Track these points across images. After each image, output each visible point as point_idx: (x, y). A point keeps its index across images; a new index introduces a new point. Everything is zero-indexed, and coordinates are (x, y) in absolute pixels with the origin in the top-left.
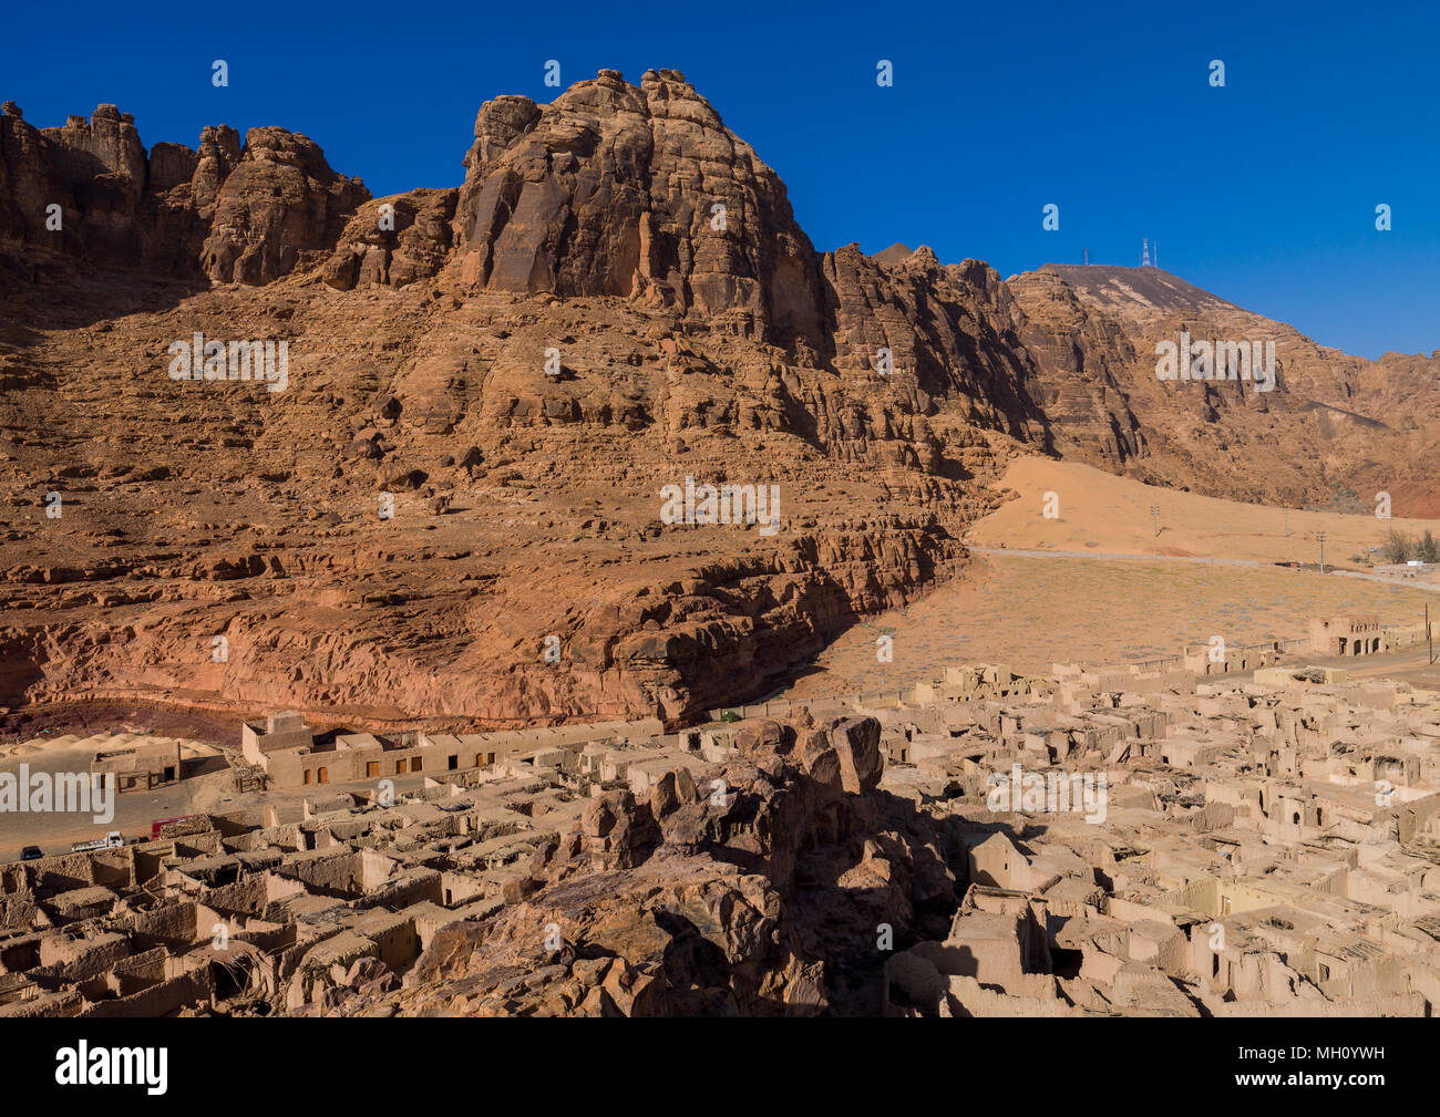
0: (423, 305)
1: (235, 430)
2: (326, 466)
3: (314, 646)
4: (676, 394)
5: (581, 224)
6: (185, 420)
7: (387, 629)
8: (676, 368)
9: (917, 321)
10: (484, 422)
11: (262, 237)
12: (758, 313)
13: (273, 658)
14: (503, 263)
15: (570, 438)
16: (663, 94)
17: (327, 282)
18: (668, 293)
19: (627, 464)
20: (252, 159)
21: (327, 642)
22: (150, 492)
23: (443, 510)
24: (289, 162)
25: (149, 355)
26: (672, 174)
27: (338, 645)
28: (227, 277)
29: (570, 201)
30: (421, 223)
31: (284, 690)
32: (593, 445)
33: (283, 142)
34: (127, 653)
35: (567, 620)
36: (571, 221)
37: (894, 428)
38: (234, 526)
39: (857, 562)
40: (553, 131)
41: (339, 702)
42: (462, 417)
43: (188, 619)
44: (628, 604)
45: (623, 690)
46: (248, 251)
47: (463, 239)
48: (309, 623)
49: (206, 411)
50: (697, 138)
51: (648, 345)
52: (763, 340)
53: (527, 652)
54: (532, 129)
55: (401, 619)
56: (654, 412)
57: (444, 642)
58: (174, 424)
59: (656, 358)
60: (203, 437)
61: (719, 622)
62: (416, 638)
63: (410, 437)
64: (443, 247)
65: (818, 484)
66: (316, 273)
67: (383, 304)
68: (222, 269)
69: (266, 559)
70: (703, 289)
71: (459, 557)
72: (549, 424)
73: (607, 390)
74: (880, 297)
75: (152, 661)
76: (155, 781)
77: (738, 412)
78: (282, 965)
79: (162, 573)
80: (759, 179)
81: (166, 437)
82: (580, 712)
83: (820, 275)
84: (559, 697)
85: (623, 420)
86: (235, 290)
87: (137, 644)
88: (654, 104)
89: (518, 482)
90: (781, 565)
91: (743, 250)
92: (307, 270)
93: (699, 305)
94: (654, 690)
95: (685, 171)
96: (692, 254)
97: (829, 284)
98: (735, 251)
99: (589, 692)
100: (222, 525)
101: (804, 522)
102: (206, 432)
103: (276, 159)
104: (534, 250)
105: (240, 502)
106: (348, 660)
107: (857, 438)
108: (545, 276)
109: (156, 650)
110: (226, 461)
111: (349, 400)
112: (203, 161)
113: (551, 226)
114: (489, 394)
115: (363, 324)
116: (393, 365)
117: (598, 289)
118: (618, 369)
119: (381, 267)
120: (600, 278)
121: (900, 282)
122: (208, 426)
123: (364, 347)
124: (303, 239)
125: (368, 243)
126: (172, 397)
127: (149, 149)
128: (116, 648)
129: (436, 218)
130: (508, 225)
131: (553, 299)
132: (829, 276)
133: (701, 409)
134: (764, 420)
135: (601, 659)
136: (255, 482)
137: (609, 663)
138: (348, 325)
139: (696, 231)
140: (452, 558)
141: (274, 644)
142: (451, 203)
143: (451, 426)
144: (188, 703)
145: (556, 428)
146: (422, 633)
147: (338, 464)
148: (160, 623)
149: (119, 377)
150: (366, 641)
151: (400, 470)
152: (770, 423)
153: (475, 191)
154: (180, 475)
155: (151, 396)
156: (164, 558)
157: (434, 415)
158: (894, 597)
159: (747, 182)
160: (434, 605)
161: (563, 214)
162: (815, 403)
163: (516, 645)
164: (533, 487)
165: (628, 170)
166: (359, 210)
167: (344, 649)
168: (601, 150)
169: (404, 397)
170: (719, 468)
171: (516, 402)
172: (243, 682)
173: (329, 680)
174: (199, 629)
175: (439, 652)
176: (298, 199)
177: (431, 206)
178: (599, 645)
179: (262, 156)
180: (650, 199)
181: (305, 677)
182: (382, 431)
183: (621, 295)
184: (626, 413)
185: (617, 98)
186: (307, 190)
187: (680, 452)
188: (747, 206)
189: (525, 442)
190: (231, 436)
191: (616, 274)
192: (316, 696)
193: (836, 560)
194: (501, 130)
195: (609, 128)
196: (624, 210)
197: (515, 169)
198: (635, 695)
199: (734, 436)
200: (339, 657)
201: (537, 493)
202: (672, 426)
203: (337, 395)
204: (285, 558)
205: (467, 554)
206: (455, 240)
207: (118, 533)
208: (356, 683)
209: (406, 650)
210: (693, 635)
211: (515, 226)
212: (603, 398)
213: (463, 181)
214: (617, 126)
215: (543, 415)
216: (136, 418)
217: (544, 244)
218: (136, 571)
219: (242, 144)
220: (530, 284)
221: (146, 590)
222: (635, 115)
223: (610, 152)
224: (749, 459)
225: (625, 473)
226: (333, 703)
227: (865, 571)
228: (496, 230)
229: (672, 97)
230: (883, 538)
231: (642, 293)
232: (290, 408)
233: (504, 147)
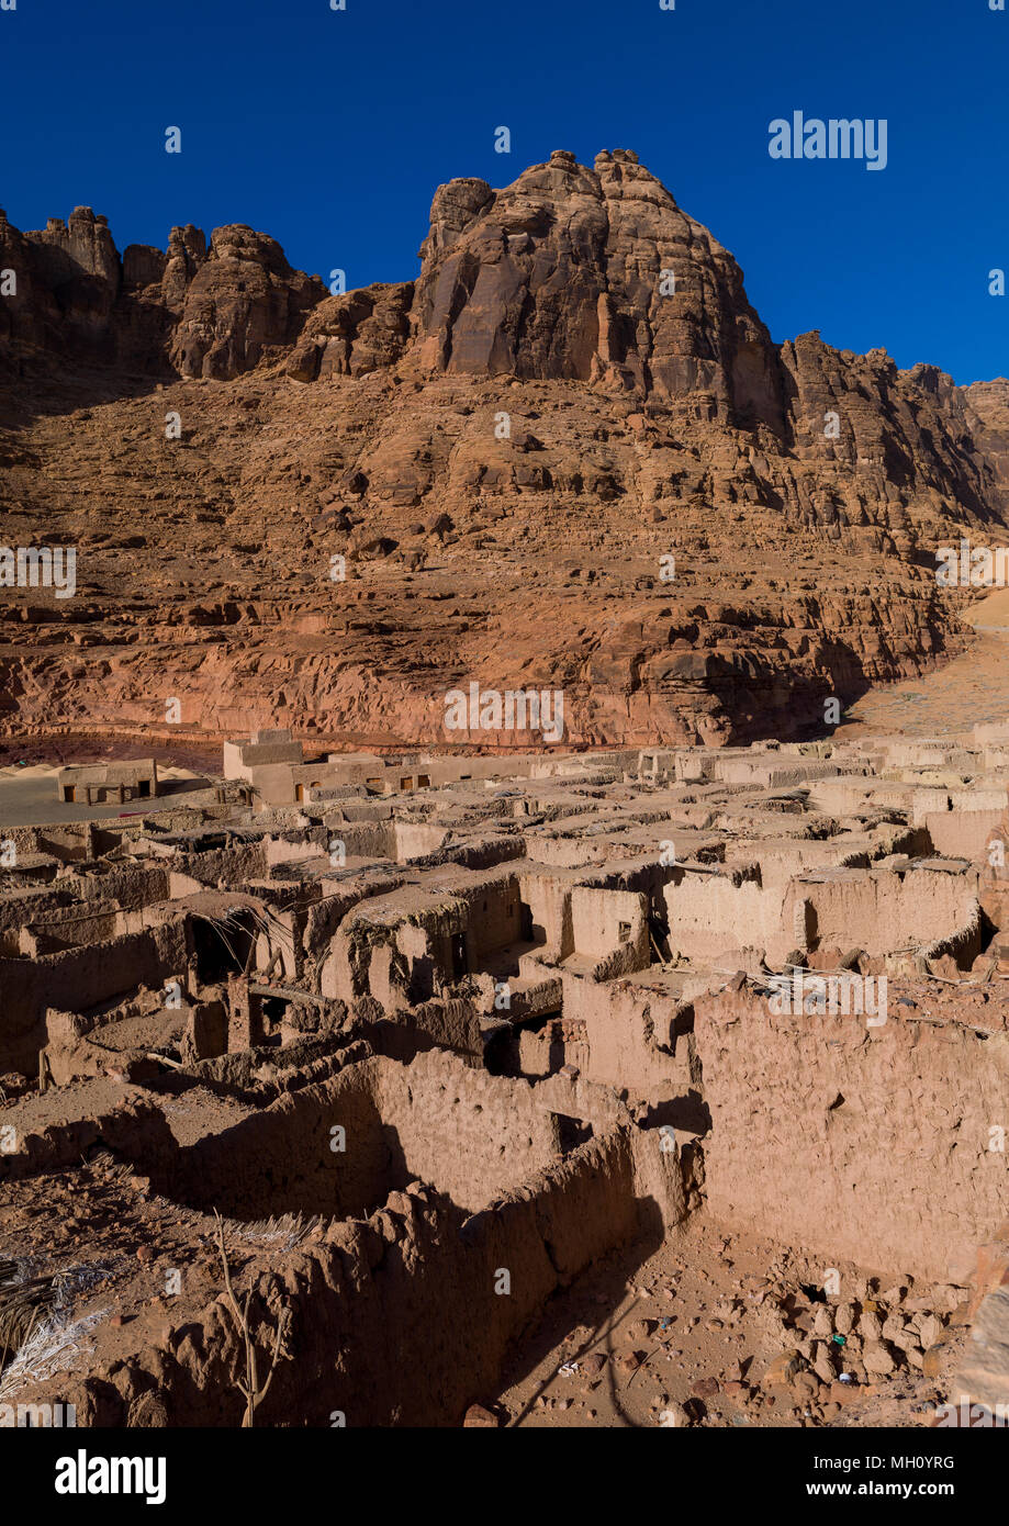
0: (384, 391)
1: (207, 506)
2: (296, 536)
3: (297, 669)
4: (647, 468)
5: (538, 304)
6: (159, 496)
7: (376, 654)
8: (644, 443)
9: (882, 412)
10: (453, 491)
11: (228, 332)
12: (721, 395)
13: (253, 683)
14: (462, 345)
15: (542, 504)
16: (617, 175)
17: (291, 375)
18: (628, 375)
19: (603, 530)
20: (217, 257)
21: (311, 664)
22: (127, 557)
23: (418, 568)
24: (252, 258)
25: (125, 440)
26: (629, 254)
27: (323, 667)
28: (197, 374)
29: (527, 282)
30: (379, 314)
31: (266, 716)
32: (566, 511)
33: (246, 238)
34: (104, 688)
35: (580, 640)
36: (529, 302)
37: (870, 514)
38: (208, 584)
39: (865, 627)
40: (508, 212)
41: (327, 730)
42: (430, 488)
43: (165, 654)
44: (651, 621)
45: (653, 717)
46: (216, 346)
47: (421, 330)
48: (291, 647)
49: (180, 490)
50: (653, 218)
51: (613, 422)
52: (728, 424)
53: (539, 672)
54: (487, 212)
55: (390, 647)
56: (626, 483)
57: (438, 671)
58: (150, 500)
59: (623, 435)
60: (178, 511)
61: (753, 651)
62: (407, 664)
63: (378, 510)
64: (401, 338)
65: (807, 554)
66: (279, 367)
67: (345, 391)
68: (191, 363)
69: (241, 607)
70: (664, 372)
71: (443, 598)
72: (520, 491)
73: (577, 460)
74: (844, 386)
75: (128, 696)
76: (128, 795)
77: (712, 485)
78: (309, 928)
79: (139, 621)
80: (717, 261)
81: (142, 511)
82: (604, 741)
83: (780, 364)
84: (578, 722)
85: (594, 490)
86: (204, 384)
87: (114, 680)
88: (607, 186)
89: (493, 544)
90: (791, 619)
91: (704, 330)
92: (271, 365)
93: (660, 389)
94: (691, 716)
95: (641, 252)
96: (651, 338)
97: (789, 374)
98: (696, 332)
99: (613, 718)
100: (197, 584)
101: (804, 584)
102: (180, 507)
103: (240, 256)
104: (493, 331)
105: (213, 568)
106: (335, 684)
107: (831, 523)
108: (505, 358)
109: (132, 685)
110: (199, 534)
111: (316, 478)
112: (172, 261)
113: (511, 306)
114: (455, 466)
115: (327, 410)
116: (357, 446)
117: (557, 372)
118: (586, 444)
119: (342, 357)
120: (559, 361)
121: (862, 372)
122: (181, 503)
123: (328, 430)
124: (266, 335)
125: (328, 334)
126: (148, 477)
127: (122, 252)
128: (92, 684)
129: (393, 309)
130: (466, 308)
131: (513, 380)
132: (790, 366)
133: (675, 479)
134: (740, 493)
135: (627, 679)
136: (228, 552)
137: (636, 685)
138: (312, 413)
139: (654, 314)
140: (435, 599)
141: (254, 669)
142: (407, 295)
143: (419, 497)
144: (165, 735)
145: (526, 495)
146: (412, 659)
147: (308, 536)
148: (136, 658)
149: (98, 459)
150: (355, 663)
151: (371, 536)
152: (746, 497)
153: (431, 278)
154: (156, 544)
155: (128, 475)
156: (141, 608)
157: (401, 487)
158: (906, 666)
159: (705, 263)
160: (425, 636)
161: (521, 294)
162: (785, 486)
163: (525, 665)
164: (507, 550)
165: (584, 252)
166: (319, 306)
167: (331, 671)
168: (556, 231)
169: (370, 472)
170: (701, 536)
171: (484, 470)
172: (222, 710)
173: (315, 706)
174: (176, 663)
175: (434, 679)
176: (261, 294)
177: (388, 296)
178: (624, 663)
179: (226, 253)
180: (607, 281)
181: (289, 702)
182: (350, 505)
183: (578, 378)
184: (598, 482)
185: (570, 179)
186: (270, 286)
187: (657, 521)
188: (706, 287)
189: (497, 509)
190: (203, 511)
191: (574, 356)
192: (302, 722)
193: (842, 624)
194: (456, 214)
195: (564, 209)
196: (582, 292)
197: (471, 251)
198: (670, 723)
199: (711, 507)
200: (325, 680)
201: (512, 555)
202: (646, 497)
203: (304, 473)
204: (260, 607)
205: (452, 596)
206: (412, 330)
207: (95, 585)
208: (344, 709)
209: (398, 674)
210: (729, 659)
211: (472, 309)
212: (573, 467)
213: (418, 273)
214: (571, 208)
215: (513, 482)
216: (113, 495)
217: (503, 325)
218: (113, 618)
219: (208, 244)
220: (489, 366)
221: (122, 633)
222: (589, 197)
223: (565, 232)
224: (729, 529)
225: (602, 538)
226: (320, 730)
227: (876, 636)
228: (455, 313)
229: (625, 178)
230: (890, 604)
231: (601, 377)
232: (259, 488)
233: (460, 232)
